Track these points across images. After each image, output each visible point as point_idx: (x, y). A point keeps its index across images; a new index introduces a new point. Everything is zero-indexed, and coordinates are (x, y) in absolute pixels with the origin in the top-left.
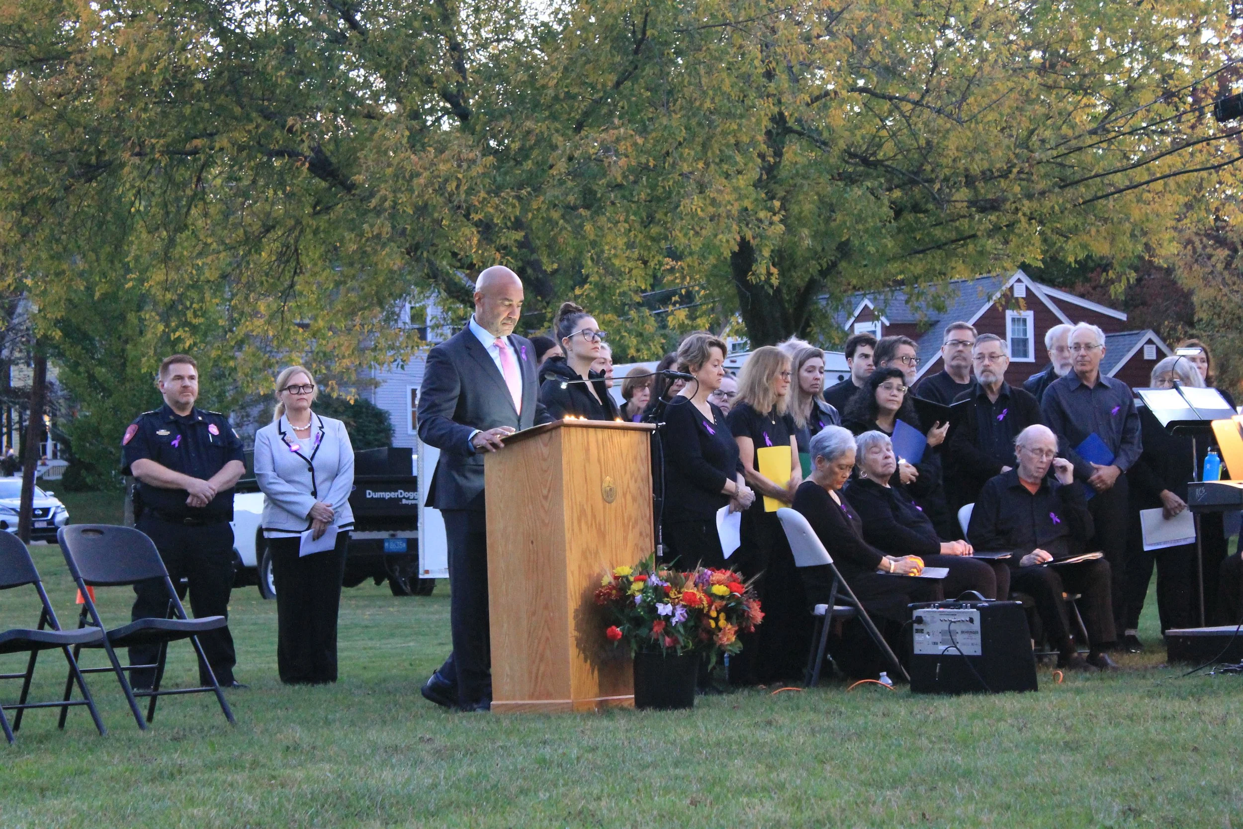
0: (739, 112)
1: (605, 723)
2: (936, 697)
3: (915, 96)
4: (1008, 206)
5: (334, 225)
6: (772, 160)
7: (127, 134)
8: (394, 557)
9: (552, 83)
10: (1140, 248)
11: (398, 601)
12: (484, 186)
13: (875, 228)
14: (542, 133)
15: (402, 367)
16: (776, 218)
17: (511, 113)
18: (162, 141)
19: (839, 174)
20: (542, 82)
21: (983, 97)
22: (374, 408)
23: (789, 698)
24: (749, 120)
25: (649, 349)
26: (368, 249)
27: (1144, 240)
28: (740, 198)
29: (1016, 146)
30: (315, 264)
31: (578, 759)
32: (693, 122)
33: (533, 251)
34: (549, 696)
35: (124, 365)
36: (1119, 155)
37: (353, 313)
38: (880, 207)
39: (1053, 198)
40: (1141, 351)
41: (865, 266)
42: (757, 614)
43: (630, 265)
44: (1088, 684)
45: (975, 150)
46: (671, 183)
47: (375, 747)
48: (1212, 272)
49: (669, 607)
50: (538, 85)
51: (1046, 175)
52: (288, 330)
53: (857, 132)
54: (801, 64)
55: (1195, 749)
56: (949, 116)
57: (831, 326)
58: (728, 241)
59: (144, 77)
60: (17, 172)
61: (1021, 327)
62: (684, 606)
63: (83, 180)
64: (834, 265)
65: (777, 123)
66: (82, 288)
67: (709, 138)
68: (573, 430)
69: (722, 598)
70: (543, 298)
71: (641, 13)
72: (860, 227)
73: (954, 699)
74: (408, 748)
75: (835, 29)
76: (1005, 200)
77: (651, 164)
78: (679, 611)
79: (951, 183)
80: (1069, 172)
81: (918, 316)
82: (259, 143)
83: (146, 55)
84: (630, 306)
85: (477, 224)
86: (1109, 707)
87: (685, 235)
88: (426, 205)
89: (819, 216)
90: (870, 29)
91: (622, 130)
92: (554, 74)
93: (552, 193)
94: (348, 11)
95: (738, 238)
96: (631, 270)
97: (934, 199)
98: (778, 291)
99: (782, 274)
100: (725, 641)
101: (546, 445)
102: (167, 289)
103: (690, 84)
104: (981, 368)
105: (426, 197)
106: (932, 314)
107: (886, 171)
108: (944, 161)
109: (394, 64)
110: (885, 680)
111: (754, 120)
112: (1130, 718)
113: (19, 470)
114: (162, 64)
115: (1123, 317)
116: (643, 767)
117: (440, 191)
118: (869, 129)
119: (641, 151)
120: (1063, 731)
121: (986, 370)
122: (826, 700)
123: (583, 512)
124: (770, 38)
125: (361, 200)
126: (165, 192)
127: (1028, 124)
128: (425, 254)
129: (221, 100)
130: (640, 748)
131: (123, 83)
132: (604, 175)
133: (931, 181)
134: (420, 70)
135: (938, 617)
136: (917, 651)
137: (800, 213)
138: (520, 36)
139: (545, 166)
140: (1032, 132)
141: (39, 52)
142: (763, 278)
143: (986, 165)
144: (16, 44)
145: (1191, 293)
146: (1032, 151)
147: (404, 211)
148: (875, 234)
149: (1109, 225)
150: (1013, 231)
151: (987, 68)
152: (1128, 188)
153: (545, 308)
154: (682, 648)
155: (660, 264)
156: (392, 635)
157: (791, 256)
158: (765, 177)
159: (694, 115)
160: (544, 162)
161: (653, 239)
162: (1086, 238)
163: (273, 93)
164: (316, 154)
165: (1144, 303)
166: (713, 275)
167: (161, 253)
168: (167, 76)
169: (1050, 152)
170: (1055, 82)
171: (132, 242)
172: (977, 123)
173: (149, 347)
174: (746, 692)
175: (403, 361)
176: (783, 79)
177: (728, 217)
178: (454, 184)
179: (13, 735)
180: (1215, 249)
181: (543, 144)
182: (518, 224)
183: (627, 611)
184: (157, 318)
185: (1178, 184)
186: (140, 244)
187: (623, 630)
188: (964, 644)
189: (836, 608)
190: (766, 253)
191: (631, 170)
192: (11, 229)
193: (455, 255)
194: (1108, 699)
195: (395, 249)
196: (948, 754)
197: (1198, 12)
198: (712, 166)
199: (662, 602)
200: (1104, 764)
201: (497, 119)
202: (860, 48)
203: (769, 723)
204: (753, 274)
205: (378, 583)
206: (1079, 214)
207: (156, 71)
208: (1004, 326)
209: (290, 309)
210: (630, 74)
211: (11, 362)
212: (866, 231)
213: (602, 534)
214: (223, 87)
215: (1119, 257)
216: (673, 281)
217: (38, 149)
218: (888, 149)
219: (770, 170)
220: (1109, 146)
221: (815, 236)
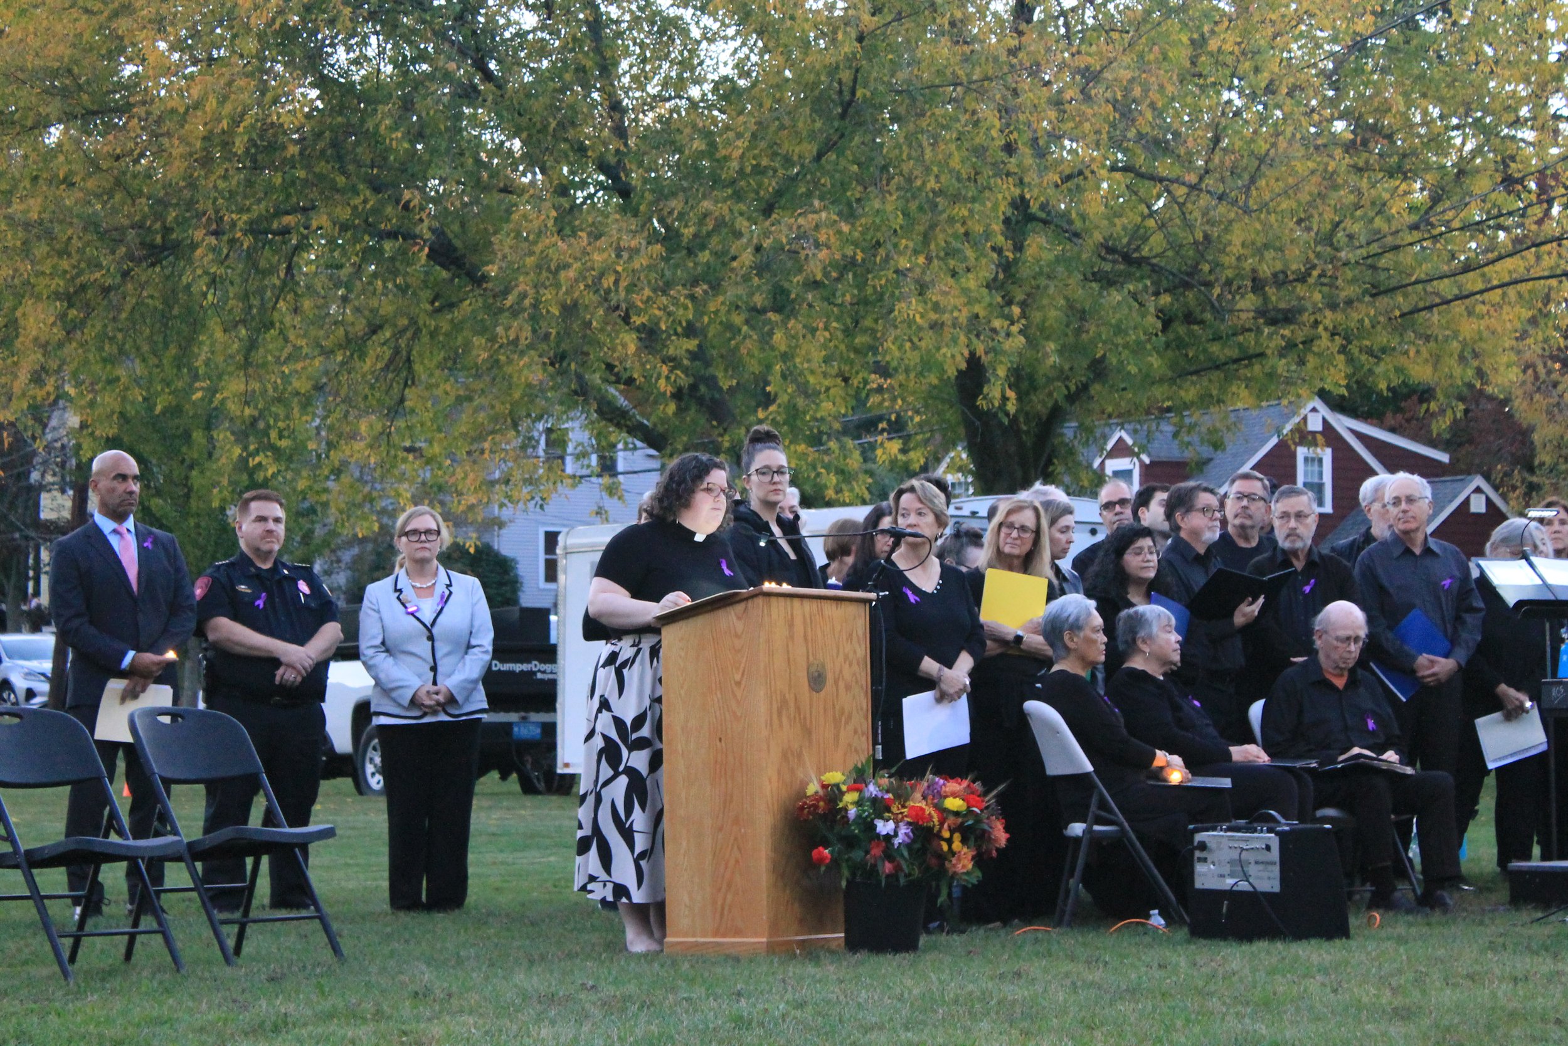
0: (970, 194)
1: (811, 969)
2: (1222, 943)
3: (1192, 178)
4: (1305, 317)
5: (457, 327)
6: (1011, 256)
7: (200, 207)
8: (527, 746)
9: (737, 153)
10: (1470, 373)
11: (529, 801)
12: (649, 282)
13: (1138, 343)
14: (723, 217)
15: (542, 507)
16: (1015, 329)
17: (684, 190)
18: (245, 217)
19: (1094, 274)
20: (724, 152)
21: (1277, 180)
22: (497, 554)
23: (1037, 941)
24: (984, 205)
25: (852, 490)
26: (503, 358)
27: (1476, 363)
28: (970, 302)
29: (1317, 243)
30: (431, 375)
31: (784, 1016)
32: (913, 206)
33: (707, 364)
34: (738, 932)
35: (187, 496)
36: (1446, 256)
37: (481, 438)
38: (1143, 316)
39: (1362, 308)
40: (1467, 502)
41: (1124, 389)
42: (1000, 836)
43: (827, 383)
44: (1413, 930)
45: (1266, 246)
46: (883, 282)
47: (525, 996)
48: (1558, 404)
49: (891, 825)
50: (718, 156)
51: (1354, 281)
52: (396, 457)
53: (1117, 221)
54: (1049, 134)
55: (1558, 1022)
56: (1234, 202)
57: (1079, 464)
58: (953, 356)
59: (225, 137)
60: (64, 253)
61: (1316, 468)
62: (909, 824)
63: (144, 264)
64: (1085, 387)
65: (1017, 208)
66: (140, 399)
67: (933, 226)
68: (773, 600)
69: (957, 814)
70: (720, 423)
71: (850, 68)
72: (1120, 341)
73: (1245, 947)
74: (569, 998)
75: (1093, 92)
76: (1301, 310)
77: (859, 258)
78: (903, 830)
79: (1234, 287)
80: (1383, 276)
81: (1189, 454)
82: (366, 221)
83: (228, 108)
84: (829, 435)
85: (638, 330)
86: (1442, 962)
87: (900, 348)
88: (575, 304)
89: (1067, 326)
90: (1137, 92)
91: (824, 215)
92: (739, 143)
93: (733, 291)
94: (483, 58)
95: (966, 353)
96: (828, 389)
97: (1213, 306)
98: (1014, 420)
99: (1019, 399)
100: (959, 868)
101: (739, 618)
102: (247, 403)
103: (910, 158)
104: (1285, 531)
105: (576, 295)
106: (1206, 451)
107: (1153, 271)
108: (1226, 260)
109: (539, 126)
110: (1156, 920)
111: (989, 204)
112: (1471, 977)
113: (48, 624)
114: (248, 121)
115: (1444, 458)
116: (867, 1030)
117: (595, 286)
118: (1131, 219)
119: (847, 241)
120: (1388, 992)
121: (1292, 534)
122: (1084, 944)
123: (784, 702)
124: (1012, 102)
125: (494, 296)
126: (247, 281)
127: (1332, 216)
128: (573, 366)
129: (322, 167)
130: (859, 1004)
131: (198, 144)
132: (800, 270)
133: (1209, 285)
134: (571, 134)
135: (1226, 843)
136: (1198, 885)
137: (1044, 321)
138: (695, 92)
139: (725, 258)
140: (1337, 224)
141: (93, 103)
142: (997, 404)
143: (1279, 266)
144: (65, 93)
145: (1531, 429)
146: (1337, 250)
147: (548, 312)
148: (1138, 349)
149: (1432, 344)
150: (1310, 350)
151: (1282, 144)
152: (1457, 298)
153: (721, 435)
154: (906, 876)
155: (866, 382)
156: (526, 847)
157: (1031, 378)
158: (1001, 276)
159: (914, 197)
160: (725, 253)
161: (857, 351)
162: (1403, 361)
163: (385, 159)
164: (438, 237)
165: (1471, 441)
166: (932, 396)
167: (239, 358)
168: (255, 136)
169: (1359, 252)
170: (1367, 162)
171: (201, 343)
172: (1269, 213)
173: (223, 475)
174: (981, 932)
175: (543, 499)
176: (1025, 153)
177: (954, 326)
178: (612, 279)
179: (70, 968)
180: (1563, 375)
181: (725, 231)
182: (690, 331)
183: (837, 828)
184: (232, 438)
185: (1519, 294)
186: (212, 345)
187: (832, 853)
188: (1258, 878)
189: (1097, 828)
190: (1002, 372)
191: (834, 264)
192: (54, 324)
193: (610, 367)
194: (1441, 952)
195: (536, 358)
196: (1247, 1020)
197: (1548, 77)
198: (935, 261)
199: (882, 818)
200: (1444, 1039)
201: (666, 198)
202: (1123, 115)
203: (1018, 975)
204: (985, 398)
205: (504, 777)
206: (1395, 329)
207: (241, 129)
208: (1294, 467)
209: (398, 429)
210: (835, 144)
211: (41, 487)
212: (1126, 346)
213: (807, 731)
214: (323, 152)
215: (1445, 383)
216: (881, 403)
217: (91, 224)
218: (1157, 242)
219: (1007, 267)
220: (1434, 244)
221: (1060, 352)
